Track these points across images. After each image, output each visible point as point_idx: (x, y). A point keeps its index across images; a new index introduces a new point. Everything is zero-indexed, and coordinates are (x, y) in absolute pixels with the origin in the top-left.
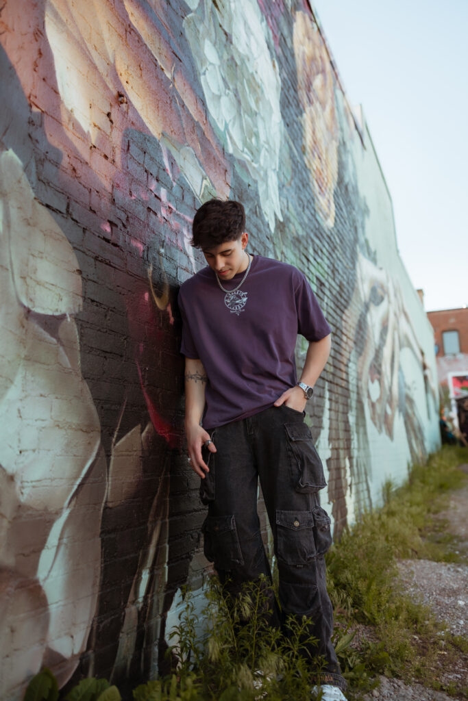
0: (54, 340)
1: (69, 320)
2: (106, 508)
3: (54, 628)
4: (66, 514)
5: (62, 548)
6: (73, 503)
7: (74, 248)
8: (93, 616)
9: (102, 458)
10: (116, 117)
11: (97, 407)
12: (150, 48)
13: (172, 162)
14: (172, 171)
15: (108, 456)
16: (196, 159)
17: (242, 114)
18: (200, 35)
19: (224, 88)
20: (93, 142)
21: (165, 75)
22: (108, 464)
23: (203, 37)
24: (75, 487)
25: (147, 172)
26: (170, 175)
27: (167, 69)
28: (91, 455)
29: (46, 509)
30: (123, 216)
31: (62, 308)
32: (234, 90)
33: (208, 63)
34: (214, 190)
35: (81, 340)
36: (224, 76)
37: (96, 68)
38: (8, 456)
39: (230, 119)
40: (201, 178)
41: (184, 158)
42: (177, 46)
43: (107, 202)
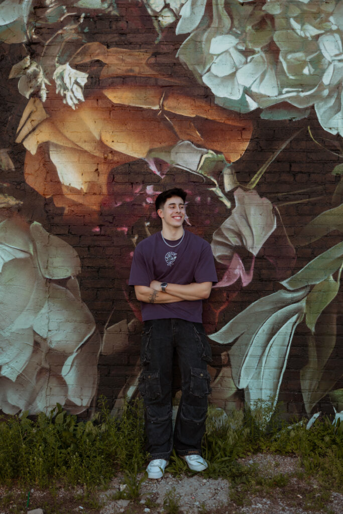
0: (64, 288)
1: (73, 278)
2: (101, 355)
3: (70, 393)
4: (75, 355)
5: (74, 368)
6: (79, 351)
7: (74, 247)
8: (93, 395)
9: (97, 334)
10: (103, 168)
11: (92, 313)
12: (134, 105)
13: (159, 163)
14: (160, 169)
15: (102, 333)
16: (193, 145)
17: (281, 59)
18: (204, 43)
19: (243, 59)
20: (85, 191)
21: (153, 110)
22: (102, 337)
23: (209, 41)
24: (80, 345)
25: (132, 184)
26: (158, 173)
27: (154, 104)
28: (89, 333)
29: (64, 351)
30: (110, 218)
31: (69, 274)
32: (264, 47)
33: (215, 57)
34: (219, 155)
35: (80, 285)
36: (244, 49)
37: (86, 152)
38: (43, 332)
39: (255, 79)
40: (200, 155)
41: (176, 153)
42: (167, 79)
43: (96, 216)
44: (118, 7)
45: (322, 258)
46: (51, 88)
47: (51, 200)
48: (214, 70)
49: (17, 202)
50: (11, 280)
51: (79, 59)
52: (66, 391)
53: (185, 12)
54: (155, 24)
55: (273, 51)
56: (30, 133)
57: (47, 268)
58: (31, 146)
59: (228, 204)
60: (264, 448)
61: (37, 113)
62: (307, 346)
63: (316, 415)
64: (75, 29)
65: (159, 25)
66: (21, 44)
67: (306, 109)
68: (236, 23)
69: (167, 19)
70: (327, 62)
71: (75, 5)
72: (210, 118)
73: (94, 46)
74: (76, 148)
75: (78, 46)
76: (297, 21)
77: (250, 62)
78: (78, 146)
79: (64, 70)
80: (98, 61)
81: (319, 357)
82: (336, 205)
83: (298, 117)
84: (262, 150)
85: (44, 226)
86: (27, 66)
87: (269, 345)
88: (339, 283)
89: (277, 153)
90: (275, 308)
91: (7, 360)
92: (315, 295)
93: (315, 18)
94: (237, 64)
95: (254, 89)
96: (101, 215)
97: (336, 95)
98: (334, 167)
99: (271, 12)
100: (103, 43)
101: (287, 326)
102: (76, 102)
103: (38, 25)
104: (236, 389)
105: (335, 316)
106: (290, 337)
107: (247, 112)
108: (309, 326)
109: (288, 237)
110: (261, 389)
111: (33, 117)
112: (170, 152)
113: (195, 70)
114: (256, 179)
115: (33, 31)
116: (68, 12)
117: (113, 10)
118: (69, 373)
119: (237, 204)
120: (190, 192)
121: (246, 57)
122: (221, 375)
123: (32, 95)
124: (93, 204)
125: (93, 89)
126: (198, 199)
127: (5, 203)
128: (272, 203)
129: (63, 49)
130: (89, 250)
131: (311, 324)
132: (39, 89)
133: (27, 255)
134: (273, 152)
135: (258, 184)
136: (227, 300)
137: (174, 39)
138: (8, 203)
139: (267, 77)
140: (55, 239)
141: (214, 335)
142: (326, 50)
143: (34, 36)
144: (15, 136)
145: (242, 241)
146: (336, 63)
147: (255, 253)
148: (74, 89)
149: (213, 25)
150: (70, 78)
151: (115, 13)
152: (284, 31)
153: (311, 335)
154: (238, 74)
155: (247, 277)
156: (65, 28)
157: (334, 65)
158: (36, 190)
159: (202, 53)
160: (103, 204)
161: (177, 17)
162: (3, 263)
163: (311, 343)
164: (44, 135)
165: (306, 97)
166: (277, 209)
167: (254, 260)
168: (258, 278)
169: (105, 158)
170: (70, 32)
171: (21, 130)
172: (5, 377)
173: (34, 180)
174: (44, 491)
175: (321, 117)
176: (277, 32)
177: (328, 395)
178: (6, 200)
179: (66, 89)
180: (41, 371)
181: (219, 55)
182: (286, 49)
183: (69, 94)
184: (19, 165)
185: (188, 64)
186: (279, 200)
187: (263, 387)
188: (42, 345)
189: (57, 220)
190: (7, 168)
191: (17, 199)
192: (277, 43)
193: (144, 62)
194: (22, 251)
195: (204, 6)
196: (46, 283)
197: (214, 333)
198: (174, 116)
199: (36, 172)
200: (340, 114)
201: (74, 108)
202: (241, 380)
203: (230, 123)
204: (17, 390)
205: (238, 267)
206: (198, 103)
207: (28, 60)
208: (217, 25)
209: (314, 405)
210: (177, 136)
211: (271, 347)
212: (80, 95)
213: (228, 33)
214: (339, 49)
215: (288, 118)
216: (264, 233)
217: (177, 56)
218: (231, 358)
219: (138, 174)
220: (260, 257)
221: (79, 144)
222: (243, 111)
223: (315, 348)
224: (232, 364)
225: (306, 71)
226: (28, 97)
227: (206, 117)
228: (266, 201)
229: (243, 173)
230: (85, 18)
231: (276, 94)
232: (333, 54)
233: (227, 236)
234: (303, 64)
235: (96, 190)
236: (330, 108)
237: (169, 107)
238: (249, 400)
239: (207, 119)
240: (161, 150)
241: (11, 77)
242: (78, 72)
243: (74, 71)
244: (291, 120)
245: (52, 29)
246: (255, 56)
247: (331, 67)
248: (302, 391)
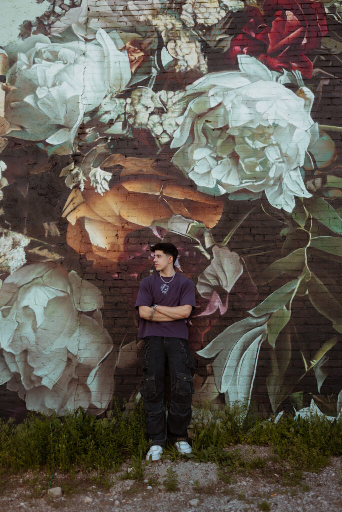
0: (91, 318)
1: (98, 311)
2: (117, 368)
3: (93, 398)
4: (97, 368)
5: (96, 378)
6: (101, 365)
7: (99, 288)
8: (110, 400)
9: (114, 352)
10: (120, 234)
11: (111, 336)
12: (143, 192)
13: (160, 230)
14: (160, 234)
15: (118, 352)
16: (183, 218)
17: (240, 162)
18: (189, 153)
19: (215, 163)
20: (108, 250)
21: (155, 196)
22: (118, 354)
23: (192, 152)
24: (101, 361)
25: (141, 244)
26: (159, 237)
27: (156, 192)
28: (108, 351)
29: (89, 366)
30: (125, 268)
31: (95, 308)
32: (229, 155)
33: (197, 162)
34: (201, 224)
35: (103, 316)
36: (216, 156)
37: (109, 223)
38: (74, 351)
39: (223, 175)
40: (188, 224)
41: (172, 223)
42: (165, 176)
43: (115, 267)
44: (133, 133)
45: (278, 293)
46: (87, 182)
47: (84, 256)
48: (196, 170)
49: (60, 257)
50: (53, 312)
51: (106, 164)
52: (90, 397)
53: (177, 135)
54: (157, 143)
55: (235, 157)
56: (71, 211)
57: (79, 304)
58: (72, 220)
59: (208, 257)
60: (243, 439)
61: (77, 199)
62: (270, 359)
63: (281, 413)
64: (105, 147)
65: (160, 143)
66: (68, 156)
67: (259, 193)
68: (210, 141)
69: (165, 140)
70: (271, 163)
71: (105, 132)
72: (194, 200)
73: (117, 156)
74: (103, 220)
75: (106, 157)
76: (250, 140)
77: (220, 164)
78: (104, 219)
79: (96, 171)
80: (119, 165)
81: (280, 367)
82: (285, 256)
83: (254, 199)
84: (230, 220)
85: (78, 274)
86: (72, 169)
87: (242, 359)
88: (290, 311)
89: (241, 222)
90: (245, 331)
91: (46, 373)
92: (273, 321)
93: (262, 137)
94: (212, 166)
95: (224, 181)
96: (119, 265)
97: (279, 184)
98: (281, 231)
99: (232, 134)
100: (122, 154)
101: (254, 344)
102: (104, 191)
103: (80, 144)
104: (218, 394)
105: (289, 336)
106: (257, 352)
107: (219, 195)
108: (271, 344)
109: (252, 280)
110: (238, 393)
111: (74, 202)
112: (167, 223)
113: (184, 170)
114: (227, 240)
115: (77, 148)
116: (100, 136)
117: (130, 134)
118: (92, 382)
119: (214, 257)
120: (181, 249)
121: (218, 161)
122: (207, 382)
123: (74, 187)
124: (113, 258)
125: (116, 183)
126: (187, 253)
127: (52, 258)
128: (239, 255)
129: (96, 159)
130: (110, 290)
131: (272, 342)
132: (79, 183)
133: (65, 295)
134: (238, 222)
135: (229, 243)
136: (210, 325)
137: (169, 151)
138: (54, 258)
139: (232, 173)
140: (86, 283)
141: (200, 351)
142: (270, 156)
143: (77, 151)
144: (62, 213)
145: (219, 282)
146: (277, 164)
147: (229, 290)
148: (102, 183)
149: (194, 143)
150: (100, 176)
151: (131, 136)
152: (242, 146)
153: (273, 350)
154: (212, 172)
155: (224, 308)
156: (98, 146)
157: (276, 166)
158: (74, 249)
159: (188, 159)
160: (120, 258)
161: (171, 138)
162: (47, 301)
163: (273, 356)
164: (81, 213)
165: (259, 185)
166: (243, 260)
167: (228, 296)
168: (232, 309)
169: (123, 227)
170: (101, 148)
171: (65, 209)
172: (44, 386)
173: (73, 242)
174: (65, 475)
175: (270, 198)
176: (237, 146)
177: (289, 398)
178: (53, 256)
179: (97, 183)
180: (72, 381)
181: (199, 161)
182: (244, 156)
183: (99, 186)
184: (63, 232)
185: (179, 166)
186: (244, 253)
187: (239, 392)
188: (73, 361)
189: (88, 269)
190: (54, 235)
191: (60, 255)
192: (237, 153)
193: (150, 166)
194: (62, 291)
195: (189, 132)
196: (78, 314)
197: (201, 350)
198: (169, 199)
199: (74, 236)
200: (282, 196)
201: (102, 195)
202: (222, 387)
203: (208, 203)
204: (53, 396)
205: (217, 301)
206: (186, 191)
207: (72, 166)
208: (197, 143)
209: (279, 405)
210: (172, 212)
211: (243, 360)
212: (106, 187)
213: (205, 147)
214: (279, 156)
215: (247, 199)
216: (234, 277)
217: (171, 162)
218: (214, 369)
219: (145, 237)
220: (232, 294)
221: (105, 218)
222: (217, 195)
223: (277, 361)
224: (215, 373)
225: (258, 169)
226: (71, 189)
227: (191, 199)
228: (235, 254)
229: (218, 235)
230: (111, 140)
231: (239, 184)
232: (275, 159)
233: (208, 279)
234: (255, 165)
235: (116, 248)
236: (276, 192)
237: (167, 194)
238: (229, 401)
239: (192, 201)
240: (161, 221)
241: (61, 176)
242: (106, 173)
243: (103, 172)
244: (249, 201)
245: (90, 147)
246: (223, 161)
247: (274, 167)
248: (269, 394)
